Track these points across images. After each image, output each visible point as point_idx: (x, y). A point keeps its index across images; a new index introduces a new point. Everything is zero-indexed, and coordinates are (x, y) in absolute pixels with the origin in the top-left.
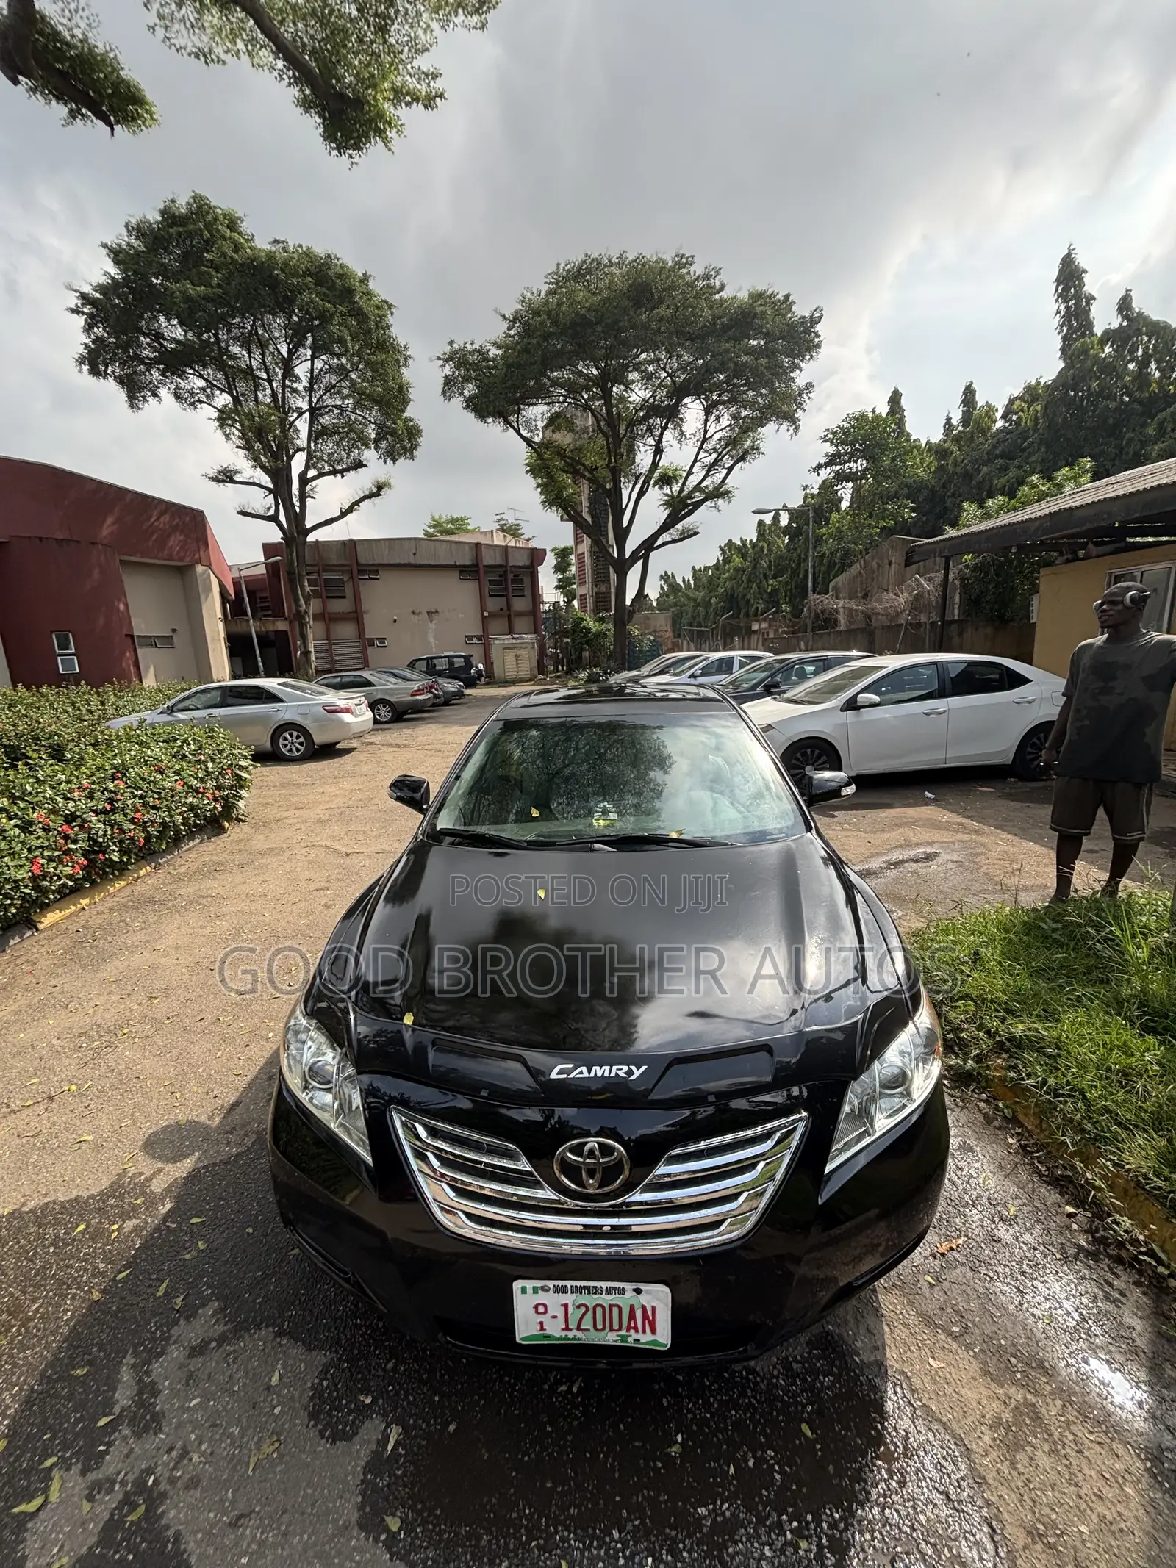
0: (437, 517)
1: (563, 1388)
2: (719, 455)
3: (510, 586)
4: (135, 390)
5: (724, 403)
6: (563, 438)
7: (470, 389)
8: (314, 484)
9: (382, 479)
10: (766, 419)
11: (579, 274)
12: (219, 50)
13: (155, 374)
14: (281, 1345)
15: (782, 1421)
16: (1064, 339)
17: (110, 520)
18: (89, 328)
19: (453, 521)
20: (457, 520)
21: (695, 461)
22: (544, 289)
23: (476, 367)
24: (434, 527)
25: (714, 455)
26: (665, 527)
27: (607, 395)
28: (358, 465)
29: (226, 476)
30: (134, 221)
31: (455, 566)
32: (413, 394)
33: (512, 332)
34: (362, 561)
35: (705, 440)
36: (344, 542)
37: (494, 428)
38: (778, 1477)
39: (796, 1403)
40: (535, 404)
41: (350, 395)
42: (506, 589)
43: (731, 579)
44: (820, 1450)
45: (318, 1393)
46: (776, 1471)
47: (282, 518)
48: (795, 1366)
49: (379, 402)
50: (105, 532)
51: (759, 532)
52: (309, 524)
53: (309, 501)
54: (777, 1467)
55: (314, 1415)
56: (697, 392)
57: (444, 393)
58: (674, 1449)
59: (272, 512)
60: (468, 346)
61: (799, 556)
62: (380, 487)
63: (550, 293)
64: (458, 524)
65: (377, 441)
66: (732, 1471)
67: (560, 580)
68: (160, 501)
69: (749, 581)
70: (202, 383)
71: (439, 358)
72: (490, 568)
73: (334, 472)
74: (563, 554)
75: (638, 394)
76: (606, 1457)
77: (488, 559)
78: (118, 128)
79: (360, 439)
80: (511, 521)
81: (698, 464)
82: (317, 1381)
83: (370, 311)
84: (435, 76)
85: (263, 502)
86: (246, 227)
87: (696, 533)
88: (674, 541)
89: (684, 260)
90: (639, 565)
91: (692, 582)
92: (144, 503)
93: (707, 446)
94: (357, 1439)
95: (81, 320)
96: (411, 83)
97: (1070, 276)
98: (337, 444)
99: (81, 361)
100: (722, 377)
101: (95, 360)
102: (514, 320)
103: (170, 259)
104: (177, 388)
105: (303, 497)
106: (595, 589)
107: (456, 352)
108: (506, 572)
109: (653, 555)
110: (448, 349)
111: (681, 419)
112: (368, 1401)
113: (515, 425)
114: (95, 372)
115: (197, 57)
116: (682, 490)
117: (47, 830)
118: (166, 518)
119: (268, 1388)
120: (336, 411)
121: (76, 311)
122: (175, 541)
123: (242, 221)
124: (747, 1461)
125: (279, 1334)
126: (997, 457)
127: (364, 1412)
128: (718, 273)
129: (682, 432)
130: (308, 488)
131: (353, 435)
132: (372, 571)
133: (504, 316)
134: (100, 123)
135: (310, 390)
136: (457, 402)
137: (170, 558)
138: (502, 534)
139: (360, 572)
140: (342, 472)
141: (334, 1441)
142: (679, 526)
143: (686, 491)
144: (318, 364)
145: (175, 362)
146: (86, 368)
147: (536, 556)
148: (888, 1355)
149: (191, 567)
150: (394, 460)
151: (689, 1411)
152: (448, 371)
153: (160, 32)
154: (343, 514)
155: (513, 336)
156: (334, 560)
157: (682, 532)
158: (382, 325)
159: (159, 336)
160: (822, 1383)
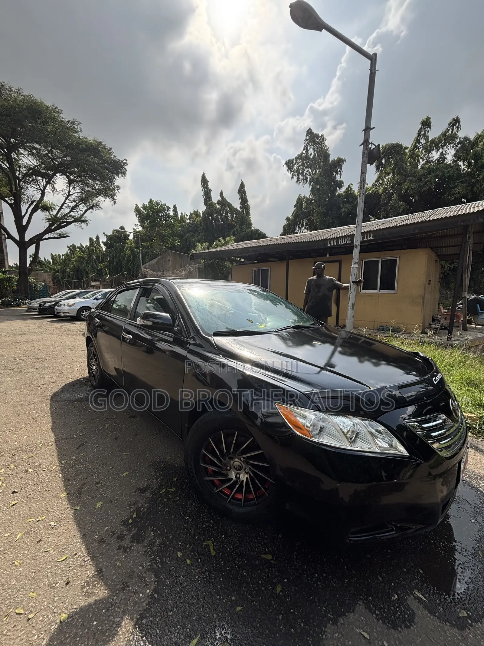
2: (77, 203)
5: (77, 182)
10: (98, 195)
16: (205, 200)
21: (64, 203)
25: (74, 204)
26: (48, 230)
35: (69, 195)
43: (76, 261)
45: (383, 619)
51: (90, 242)
55: (394, 627)
56: (63, 173)
61: (113, 255)
69: (87, 263)
81: (65, 205)
82: (375, 616)
87: (67, 236)
88: (55, 238)
90: (33, 246)
91: (51, 261)
93: (71, 198)
100: (76, 170)
109: (42, 242)
112: (396, 597)
116: (57, 214)
126: (190, 231)
128: (79, 124)
129: (54, 188)
141: (413, 622)
142: (58, 231)
143: (59, 216)
157: (60, 235)
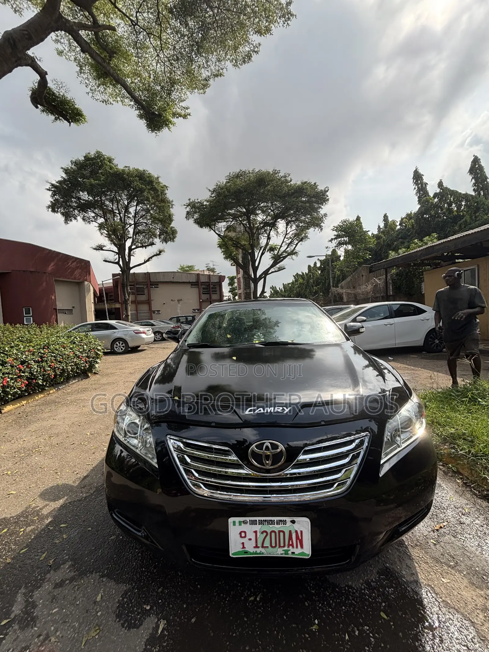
0: (182, 266)
1: (252, 598)
2: (292, 239)
3: (211, 290)
4: (68, 217)
5: (293, 221)
6: (232, 234)
7: (196, 216)
8: (134, 250)
9: (161, 249)
10: (310, 227)
11: (238, 176)
12: (111, 100)
13: (76, 212)
14: (103, 581)
15: (370, 611)
16: (419, 197)
17: (52, 264)
18: (53, 195)
19: (188, 267)
20: (190, 266)
21: (283, 242)
22: (225, 181)
23: (198, 208)
24: (181, 269)
25: (290, 240)
26: (272, 266)
27: (248, 219)
28: (152, 244)
29: (100, 248)
30: (74, 160)
31: (189, 282)
32: (174, 218)
33: (213, 195)
34: (152, 280)
35: (286, 234)
36: (145, 273)
37: (206, 230)
38: (372, 640)
39: (376, 602)
40: (221, 222)
41: (150, 219)
42: (210, 291)
43: (298, 287)
44: (393, 625)
45: (121, 605)
46: (371, 637)
47: (121, 263)
48: (372, 584)
49: (161, 221)
50: (50, 268)
51: (309, 269)
52: (131, 266)
53: (132, 257)
54: (371, 635)
55: (119, 616)
56: (283, 218)
57: (186, 217)
58: (314, 627)
59: (117, 261)
60: (196, 200)
61: (325, 278)
62: (160, 252)
63: (227, 182)
64: (191, 268)
65: (159, 235)
66: (347, 637)
67: (230, 289)
68: (73, 257)
69: (306, 288)
70: (93, 215)
71: (185, 205)
72: (203, 283)
73: (142, 247)
74: (232, 279)
75: (260, 217)
76: (278, 633)
77: (203, 280)
78: (72, 124)
79: (153, 235)
80: (212, 267)
81: (284, 243)
82: (121, 599)
83: (159, 188)
84: (187, 108)
85: (113, 257)
86: (115, 162)
87: (284, 268)
88: (276, 271)
89: (276, 172)
90: (262, 281)
91: (283, 289)
92: (66, 258)
93: (288, 236)
94: (142, 627)
95: (50, 193)
96: (179, 111)
97: (417, 177)
98: (144, 236)
99: (49, 207)
100: (292, 212)
101: (54, 207)
102: (214, 191)
103: (86, 173)
104: (84, 216)
105: (130, 255)
106: (245, 291)
107: (191, 203)
108: (209, 284)
109: (268, 276)
110: (188, 202)
111: (277, 227)
112: (148, 608)
113: (214, 229)
114: (53, 211)
115: (103, 102)
116: (278, 252)
117: (12, 366)
118: (75, 263)
119: (95, 602)
120: (144, 224)
121: (49, 190)
122: (77, 272)
123: (114, 159)
124: (355, 632)
125: (102, 576)
126: (399, 238)
127: (147, 613)
128: (289, 175)
129: (277, 232)
130: (132, 252)
131: (150, 233)
132: (156, 284)
133: (210, 190)
134: (66, 122)
135: (135, 217)
136: (191, 221)
137: (75, 279)
138: (208, 271)
139: (151, 285)
140: (146, 247)
141: (129, 629)
142: (278, 266)
143: (280, 253)
144: (138, 208)
145: (84, 207)
146: (50, 210)
147: (222, 278)
148: (420, 577)
149: (83, 282)
150: (166, 242)
151: (320, 608)
152: (188, 209)
153: (91, 94)
154: (145, 262)
155: (213, 197)
156: (141, 280)
157: (279, 268)
158: (163, 193)
159: (79, 199)
160: (388, 592)
